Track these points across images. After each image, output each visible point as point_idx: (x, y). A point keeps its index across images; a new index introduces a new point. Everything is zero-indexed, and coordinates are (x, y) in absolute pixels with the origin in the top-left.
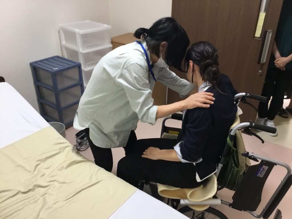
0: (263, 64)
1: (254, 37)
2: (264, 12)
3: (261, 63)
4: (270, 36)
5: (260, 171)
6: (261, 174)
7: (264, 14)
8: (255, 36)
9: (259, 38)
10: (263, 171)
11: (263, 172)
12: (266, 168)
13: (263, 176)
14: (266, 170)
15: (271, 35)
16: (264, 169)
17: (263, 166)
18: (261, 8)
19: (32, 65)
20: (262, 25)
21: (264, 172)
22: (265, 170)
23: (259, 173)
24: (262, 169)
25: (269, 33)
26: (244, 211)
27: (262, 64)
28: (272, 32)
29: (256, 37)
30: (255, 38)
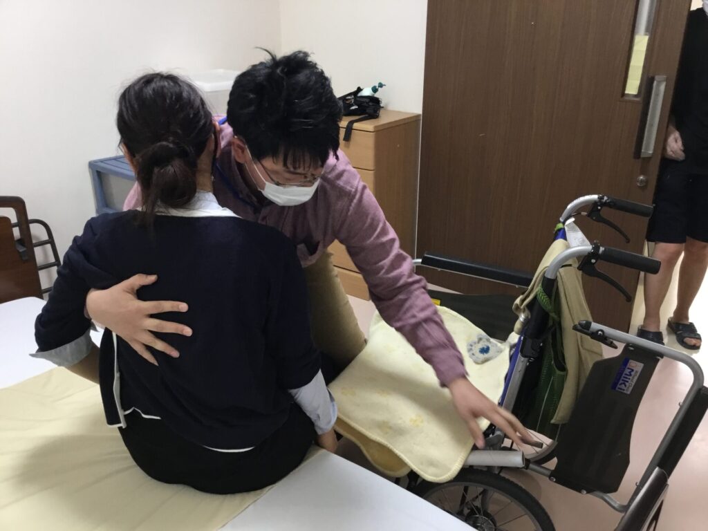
0: (648, 159)
1: (623, 94)
2: (646, 35)
3: (642, 156)
4: (661, 89)
5: (623, 375)
6: (625, 386)
7: (647, 38)
8: (627, 92)
9: (635, 96)
10: (630, 375)
11: (631, 378)
12: (637, 366)
13: (631, 389)
14: (638, 374)
15: (663, 87)
16: (633, 370)
17: (631, 361)
18: (637, 25)
19: (92, 165)
20: (641, 64)
21: (633, 378)
22: (637, 372)
23: (621, 382)
24: (627, 371)
25: (659, 83)
26: (588, 492)
27: (644, 158)
28: (667, 80)
29: (628, 94)
30: (626, 98)
